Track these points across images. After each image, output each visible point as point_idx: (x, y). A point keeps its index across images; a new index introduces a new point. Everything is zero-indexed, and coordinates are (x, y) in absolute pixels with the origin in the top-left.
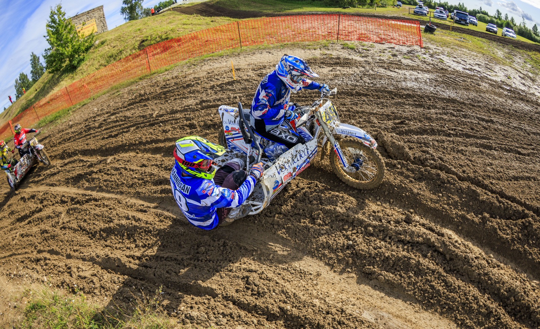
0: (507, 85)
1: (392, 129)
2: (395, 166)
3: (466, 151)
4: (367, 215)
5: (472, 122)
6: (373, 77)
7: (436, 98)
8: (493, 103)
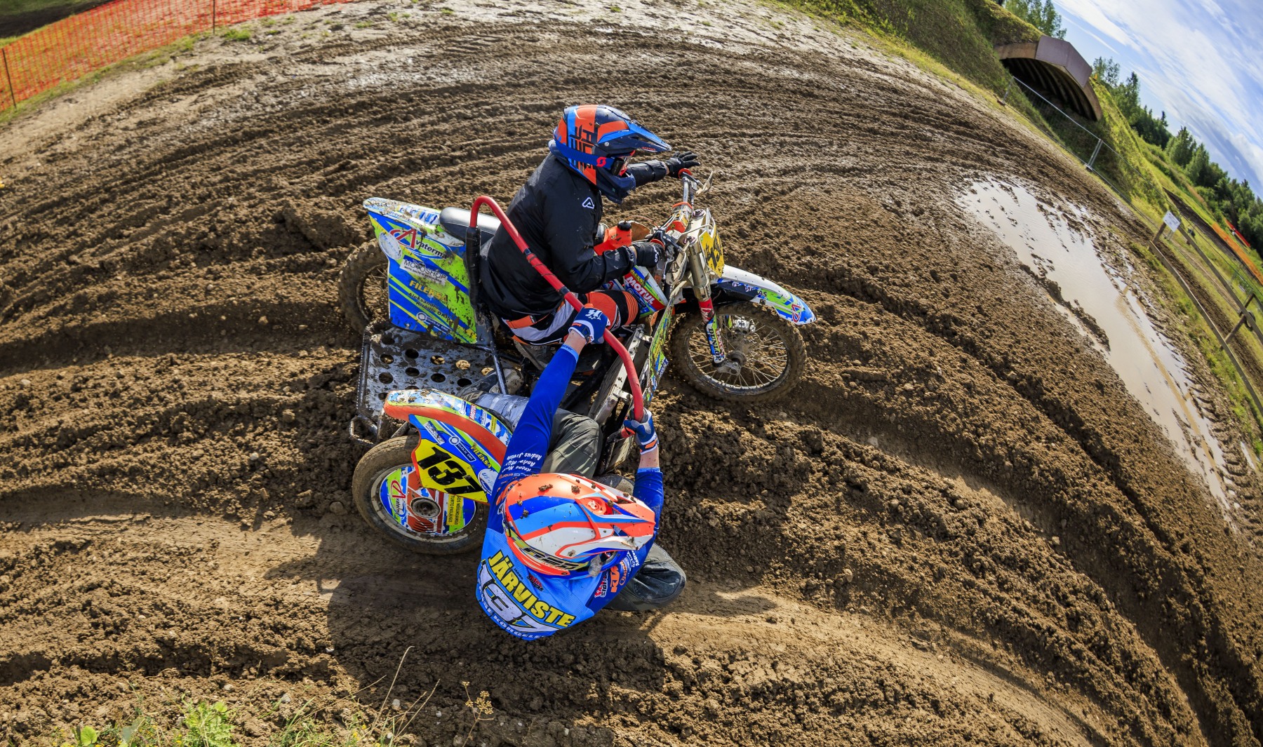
0: (608, 24)
1: (318, 188)
2: (323, 264)
3: (495, 182)
4: (276, 387)
5: (509, 121)
6: (284, 89)
7: (424, 92)
8: (566, 69)
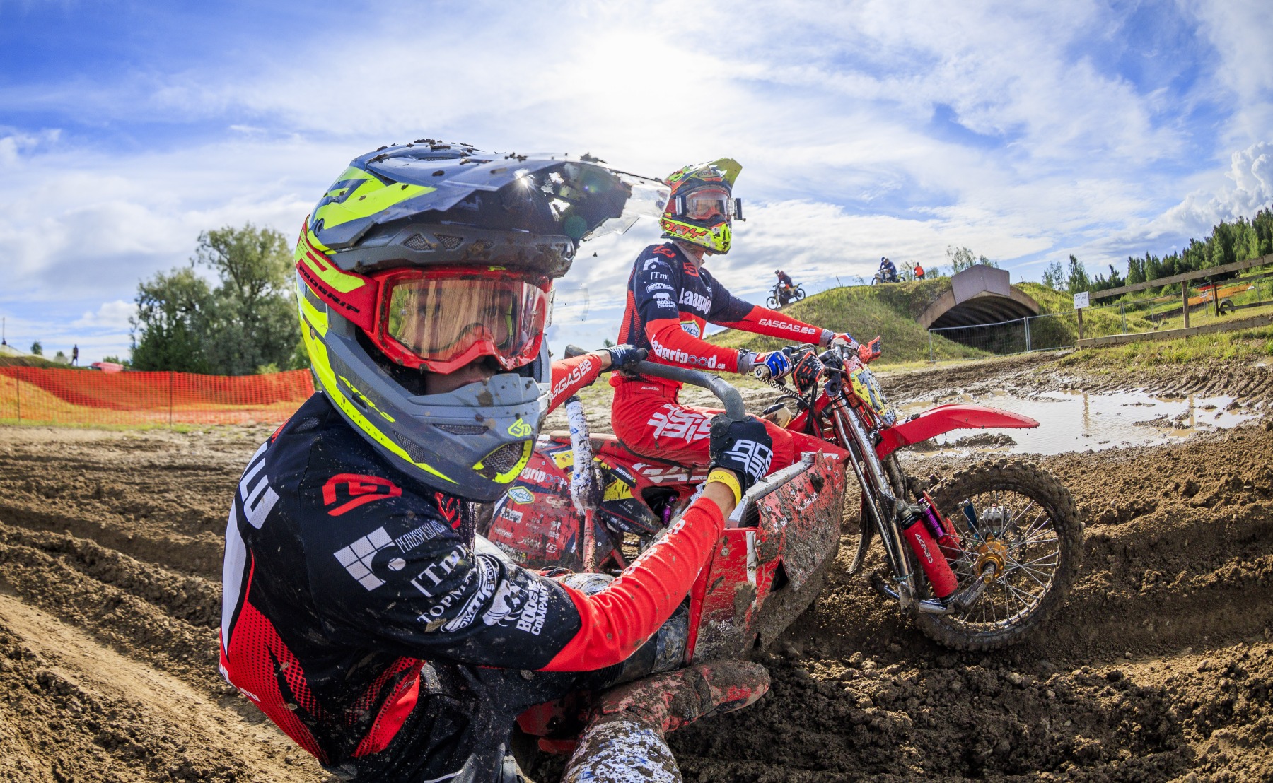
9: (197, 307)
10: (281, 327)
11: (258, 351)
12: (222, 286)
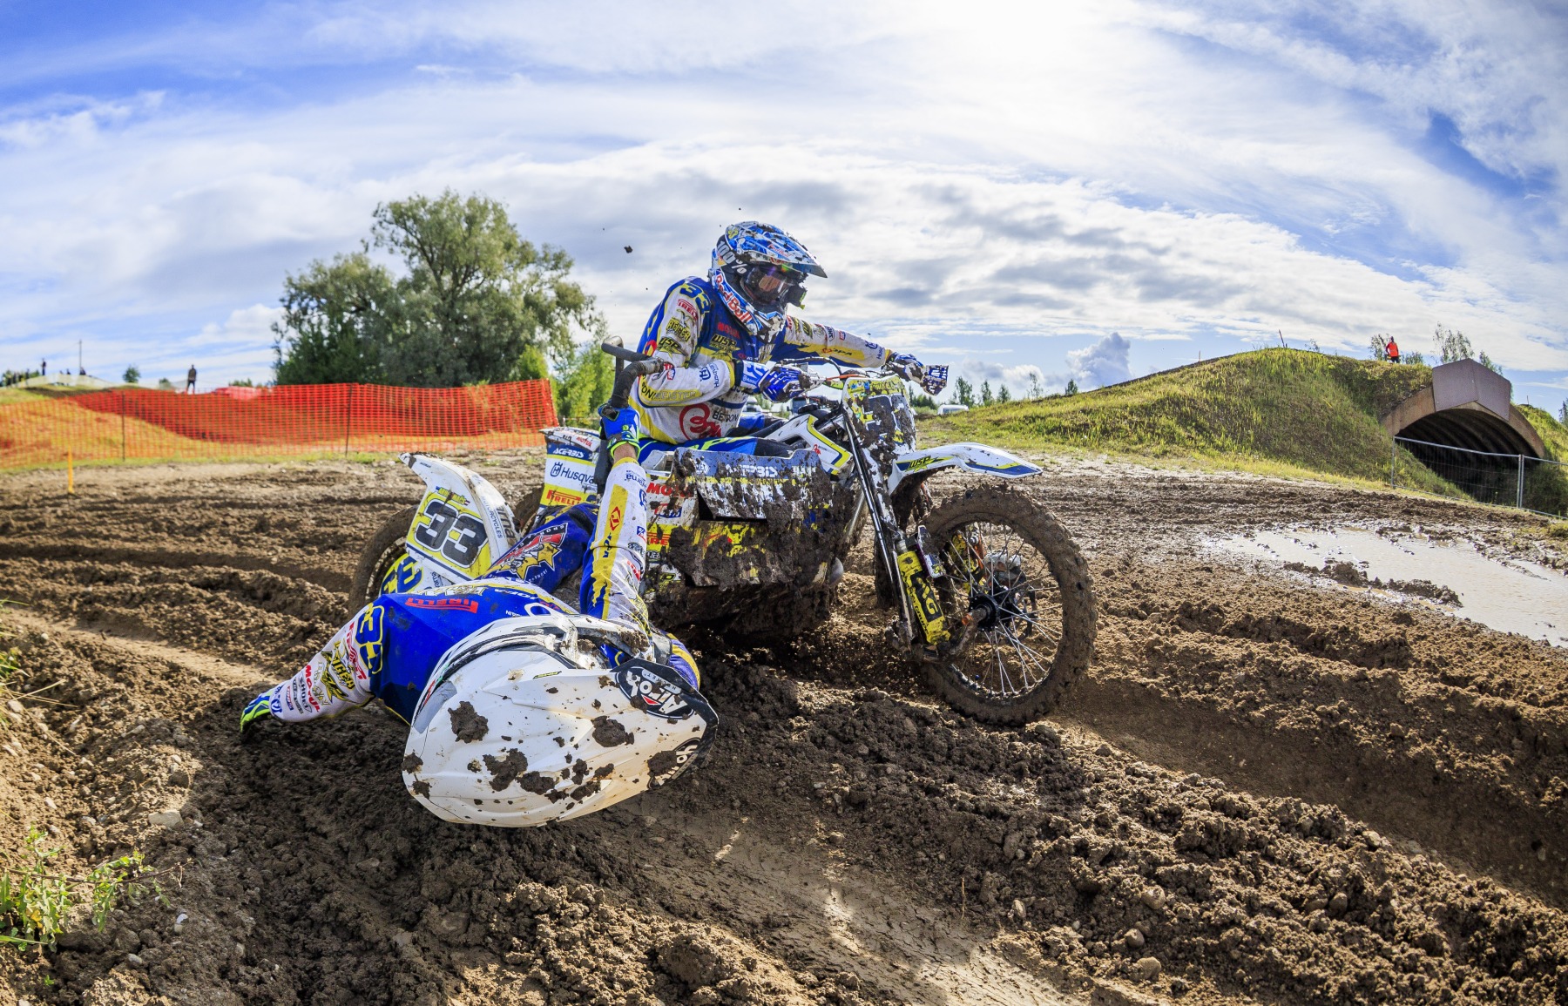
9: (373, 305)
10: (498, 330)
11: (463, 363)
12: (410, 276)
